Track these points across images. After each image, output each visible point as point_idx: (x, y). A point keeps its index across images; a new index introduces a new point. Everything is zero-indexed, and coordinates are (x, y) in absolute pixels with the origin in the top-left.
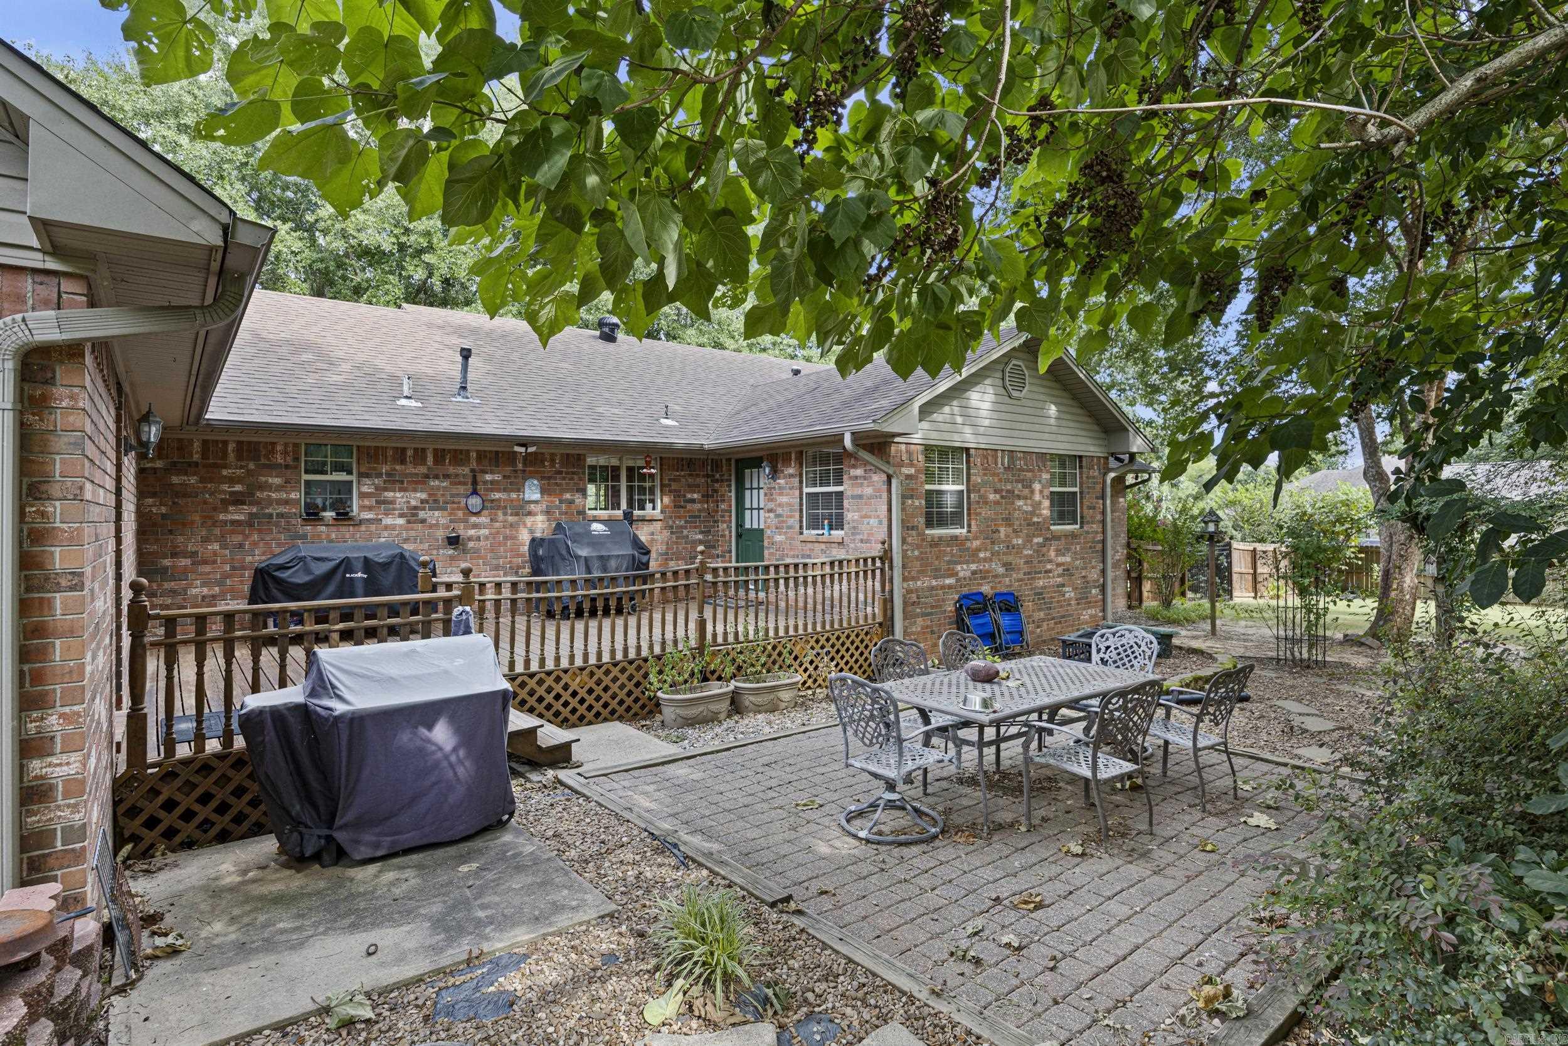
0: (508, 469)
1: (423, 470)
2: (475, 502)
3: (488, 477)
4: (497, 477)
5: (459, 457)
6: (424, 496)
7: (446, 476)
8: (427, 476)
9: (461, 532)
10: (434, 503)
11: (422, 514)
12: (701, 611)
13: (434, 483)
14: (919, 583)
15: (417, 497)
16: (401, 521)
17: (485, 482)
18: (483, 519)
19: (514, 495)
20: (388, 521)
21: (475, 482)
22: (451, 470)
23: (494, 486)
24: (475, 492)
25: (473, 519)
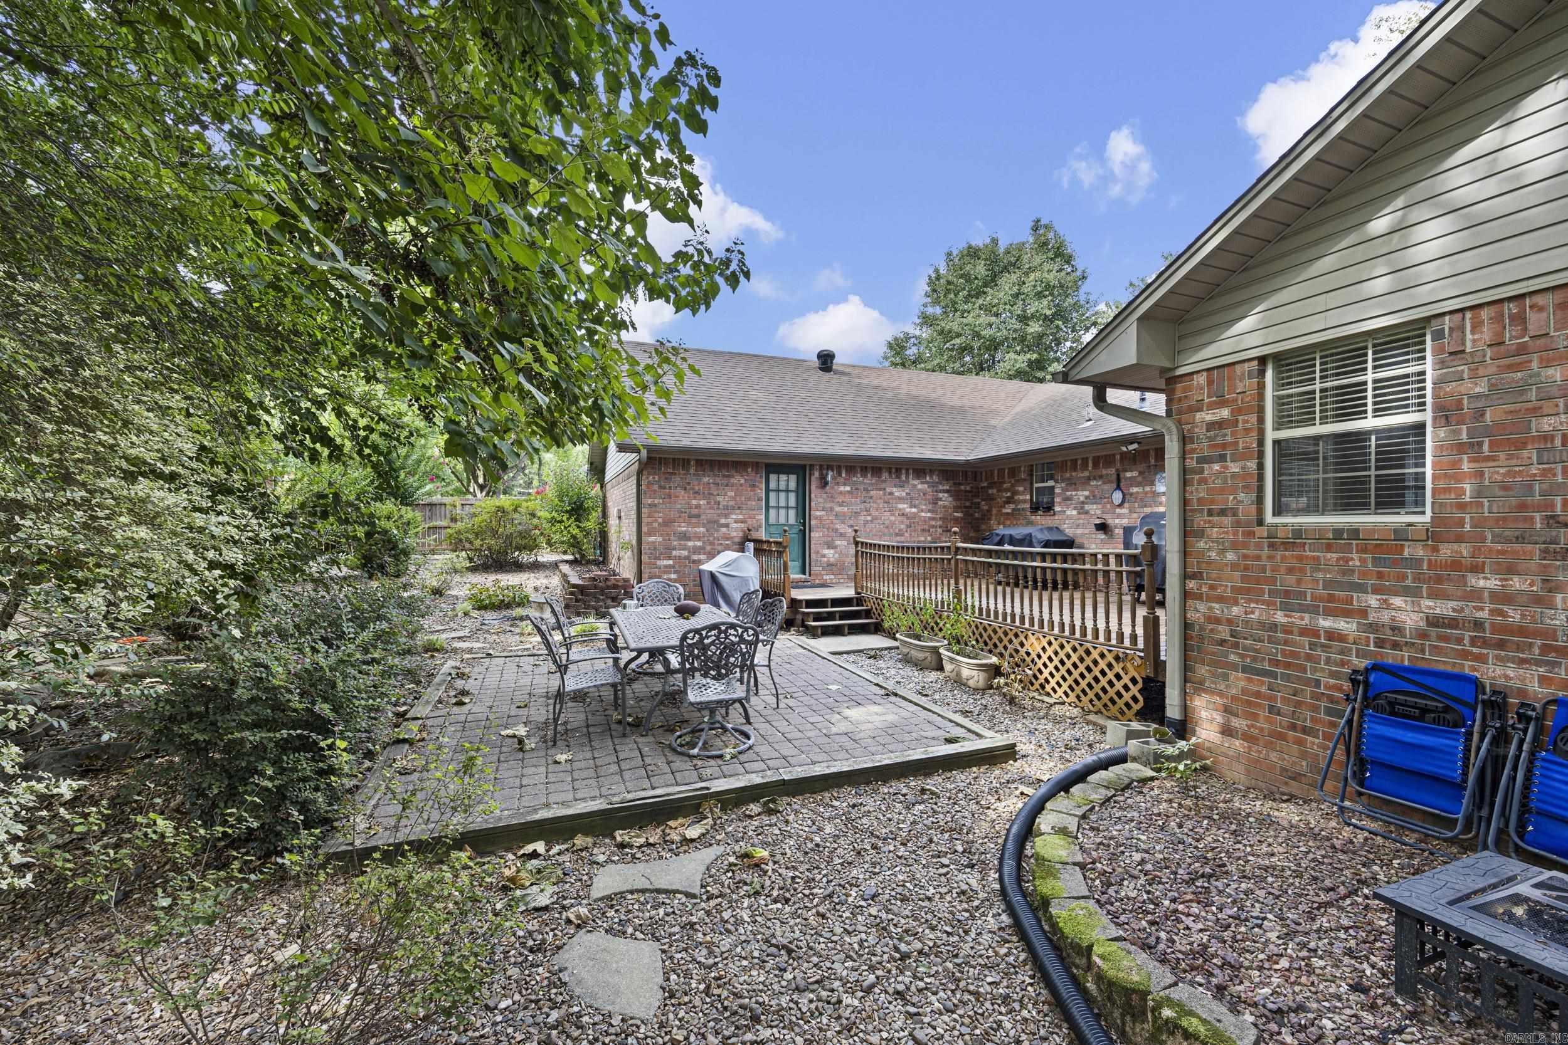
0: (1142, 467)
1: (1086, 474)
2: (1117, 497)
3: (1128, 475)
4: (1135, 474)
5: (1109, 461)
6: (1086, 493)
7: (1101, 477)
8: (1089, 479)
9: (1110, 522)
10: (1093, 498)
11: (1087, 507)
12: (957, 583)
13: (1093, 483)
14: (1235, 610)
15: (1082, 494)
16: (1075, 512)
17: (1126, 479)
18: (1124, 511)
19: (1148, 489)
20: (1068, 512)
21: (1119, 480)
22: (1104, 472)
23: (1133, 482)
24: (1118, 487)
25: (1118, 510)
